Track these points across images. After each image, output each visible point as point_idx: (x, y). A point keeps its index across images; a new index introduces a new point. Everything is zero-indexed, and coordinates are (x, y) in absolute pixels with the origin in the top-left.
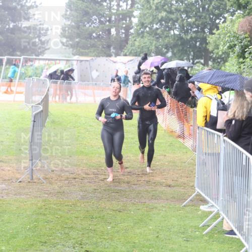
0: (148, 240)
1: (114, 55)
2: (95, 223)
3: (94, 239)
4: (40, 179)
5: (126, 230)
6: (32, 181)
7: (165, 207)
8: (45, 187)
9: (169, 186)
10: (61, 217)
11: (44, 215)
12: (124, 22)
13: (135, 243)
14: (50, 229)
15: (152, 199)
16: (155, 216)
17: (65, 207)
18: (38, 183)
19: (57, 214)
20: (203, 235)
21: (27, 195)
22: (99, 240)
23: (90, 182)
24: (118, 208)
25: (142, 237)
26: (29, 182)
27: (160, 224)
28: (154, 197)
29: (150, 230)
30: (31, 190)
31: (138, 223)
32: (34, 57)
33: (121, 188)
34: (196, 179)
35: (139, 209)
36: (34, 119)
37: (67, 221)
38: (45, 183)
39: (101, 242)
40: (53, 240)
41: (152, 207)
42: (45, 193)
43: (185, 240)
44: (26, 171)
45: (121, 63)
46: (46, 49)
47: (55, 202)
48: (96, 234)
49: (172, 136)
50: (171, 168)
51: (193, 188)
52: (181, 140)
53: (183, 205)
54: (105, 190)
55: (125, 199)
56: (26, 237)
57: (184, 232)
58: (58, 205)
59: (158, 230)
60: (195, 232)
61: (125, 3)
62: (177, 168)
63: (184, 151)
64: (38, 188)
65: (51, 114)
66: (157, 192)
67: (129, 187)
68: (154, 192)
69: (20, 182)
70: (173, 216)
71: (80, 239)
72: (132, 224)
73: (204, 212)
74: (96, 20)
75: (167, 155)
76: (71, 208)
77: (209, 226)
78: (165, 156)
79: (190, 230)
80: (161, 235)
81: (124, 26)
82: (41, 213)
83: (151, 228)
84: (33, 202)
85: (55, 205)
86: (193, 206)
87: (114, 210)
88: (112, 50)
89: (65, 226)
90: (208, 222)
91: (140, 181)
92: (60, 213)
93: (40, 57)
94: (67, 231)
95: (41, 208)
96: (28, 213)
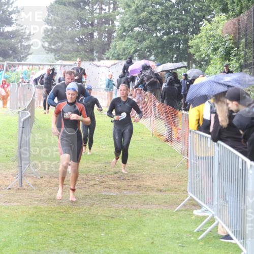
0: (143, 246)
1: (97, 59)
2: (88, 230)
3: (89, 247)
4: (30, 186)
5: (120, 236)
6: (21, 188)
7: (158, 212)
8: (34, 194)
9: (161, 191)
10: (54, 224)
11: (36, 222)
12: (107, 25)
13: (129, 250)
14: (43, 237)
15: (144, 204)
16: (148, 221)
17: (57, 214)
18: (27, 190)
19: (49, 221)
20: (199, 241)
21: (18, 202)
22: (93, 247)
23: (80, 188)
24: (111, 214)
25: (136, 243)
26: (19, 189)
27: (154, 230)
28: (146, 202)
29: (145, 236)
30: (21, 197)
31: (132, 229)
32: (17, 62)
33: (111, 194)
34: (189, 183)
35: (131, 215)
36: (23, 125)
37: (60, 228)
38: (35, 190)
39: (96, 249)
40: (46, 248)
41: (145, 213)
42: (35, 200)
43: (180, 246)
44: (15, 177)
45: (104, 67)
46: (29, 54)
47: (46, 209)
48: (91, 241)
49: (160, 140)
50: (160, 172)
51: (185, 192)
52: (169, 144)
53: (176, 210)
54: (96, 196)
55: (117, 205)
56: (19, 245)
57: (179, 238)
58: (50, 212)
59: (152, 236)
60: (190, 237)
61: (108, 7)
62: (167, 172)
63: (173, 155)
64: (28, 195)
65: (37, 120)
66: (149, 197)
67: (120, 193)
68: (145, 197)
69: (9, 189)
70: (167, 222)
71: (73, 247)
72: (126, 231)
73: (198, 217)
74: (78, 24)
75: (156, 159)
76: (62, 214)
77: (203, 231)
78: (154, 160)
79: (185, 235)
80: (156, 240)
81: (107, 29)
82: (33, 221)
83: (145, 234)
84: (24, 209)
85: (46, 211)
86: (186, 210)
87: (106, 217)
88: (95, 54)
89: (58, 233)
90: (202, 227)
91: (131, 186)
92: (52, 220)
93: (23, 62)
94: (60, 238)
95: (33, 216)
96: (20, 221)
